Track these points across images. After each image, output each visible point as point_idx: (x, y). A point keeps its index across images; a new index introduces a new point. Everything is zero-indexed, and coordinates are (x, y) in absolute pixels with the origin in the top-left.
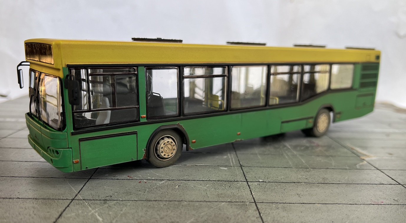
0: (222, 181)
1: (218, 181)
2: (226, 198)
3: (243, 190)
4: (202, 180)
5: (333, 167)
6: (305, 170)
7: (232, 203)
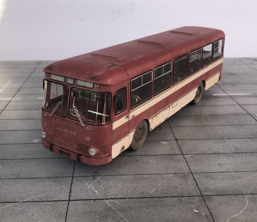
0: (166, 155)
1: (162, 155)
2: (172, 171)
3: (182, 163)
4: (152, 155)
5: (242, 137)
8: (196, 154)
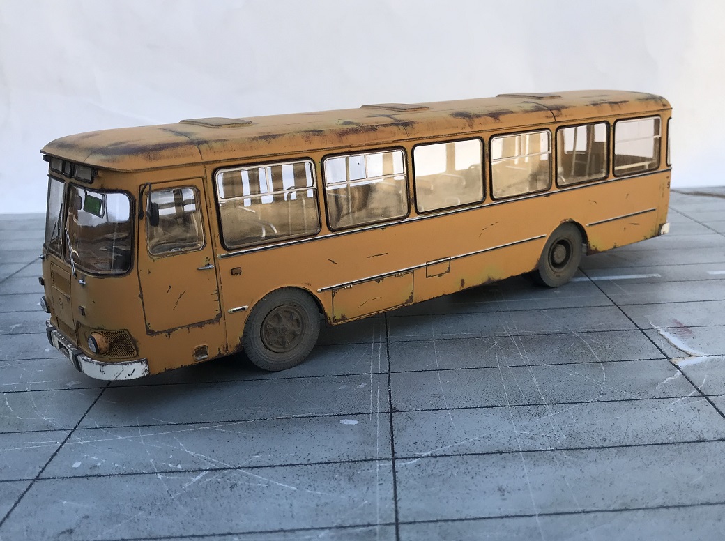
0: (337, 462)
1: (326, 463)
2: (333, 516)
3: (378, 487)
4: (291, 465)
5: (600, 397)
6: (533, 410)
7: (344, 531)
8: (436, 457)
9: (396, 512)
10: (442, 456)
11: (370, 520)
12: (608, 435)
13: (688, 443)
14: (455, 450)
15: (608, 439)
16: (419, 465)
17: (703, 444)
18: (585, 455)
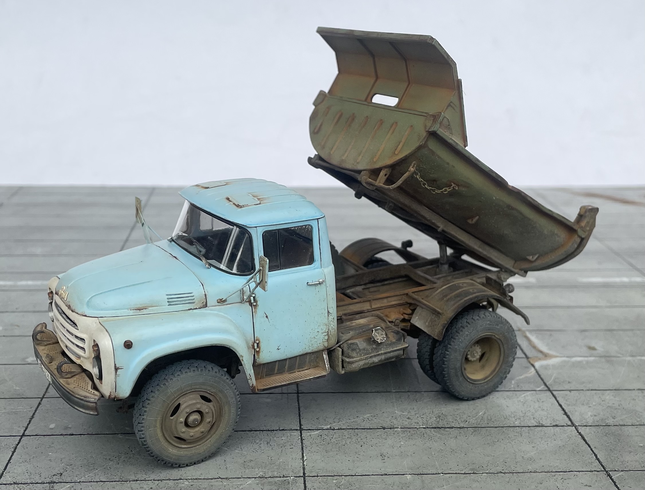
6: (413, 396)
7: (265, 480)
9: (304, 469)
10: (338, 429)
11: (285, 473)
12: (469, 418)
13: (529, 427)
14: (349, 425)
15: (468, 421)
16: (321, 435)
17: (541, 428)
18: (448, 433)
